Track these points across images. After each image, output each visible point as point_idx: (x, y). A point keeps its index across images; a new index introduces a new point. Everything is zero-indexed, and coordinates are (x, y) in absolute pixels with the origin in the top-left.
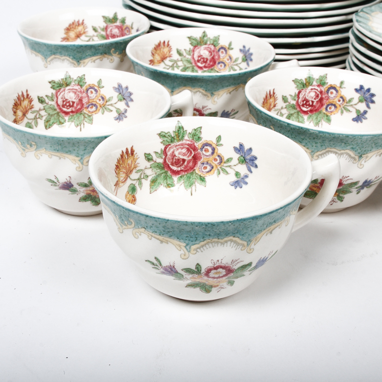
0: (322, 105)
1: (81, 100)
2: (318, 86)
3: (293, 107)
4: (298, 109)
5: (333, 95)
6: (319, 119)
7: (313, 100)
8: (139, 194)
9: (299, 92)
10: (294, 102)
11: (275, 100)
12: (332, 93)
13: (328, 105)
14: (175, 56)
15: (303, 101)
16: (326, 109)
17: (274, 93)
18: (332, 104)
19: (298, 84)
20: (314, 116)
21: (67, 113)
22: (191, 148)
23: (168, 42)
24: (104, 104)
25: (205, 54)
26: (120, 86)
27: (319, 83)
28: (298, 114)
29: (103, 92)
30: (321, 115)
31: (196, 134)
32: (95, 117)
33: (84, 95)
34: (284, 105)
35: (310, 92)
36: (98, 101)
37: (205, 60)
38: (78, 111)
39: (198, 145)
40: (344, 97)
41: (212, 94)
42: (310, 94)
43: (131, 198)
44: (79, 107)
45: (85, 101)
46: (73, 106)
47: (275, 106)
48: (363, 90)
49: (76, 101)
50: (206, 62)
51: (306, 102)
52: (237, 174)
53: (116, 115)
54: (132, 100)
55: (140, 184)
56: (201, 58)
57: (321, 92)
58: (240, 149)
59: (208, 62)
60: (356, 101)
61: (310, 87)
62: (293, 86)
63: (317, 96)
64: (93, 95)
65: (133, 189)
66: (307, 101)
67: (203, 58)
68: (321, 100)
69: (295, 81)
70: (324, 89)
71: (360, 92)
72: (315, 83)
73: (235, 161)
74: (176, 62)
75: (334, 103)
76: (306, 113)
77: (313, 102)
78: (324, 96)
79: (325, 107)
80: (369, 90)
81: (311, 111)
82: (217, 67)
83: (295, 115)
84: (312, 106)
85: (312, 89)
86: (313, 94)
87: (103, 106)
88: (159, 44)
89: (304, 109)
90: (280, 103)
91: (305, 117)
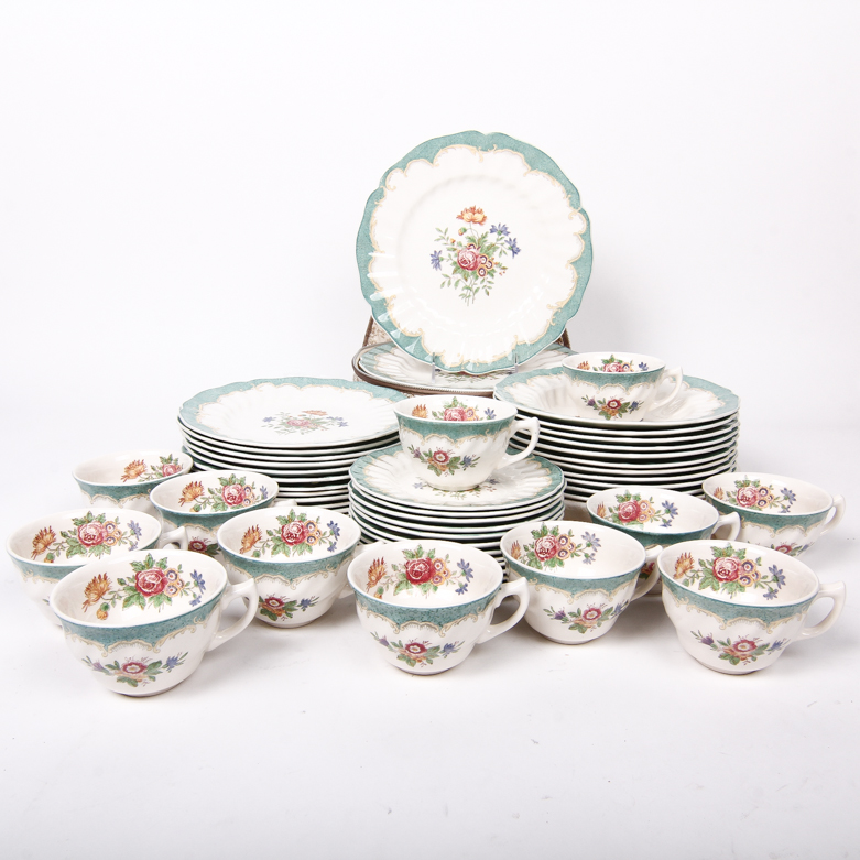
0: (304, 538)
1: (101, 534)
2: (300, 521)
3: (279, 539)
4: (284, 541)
5: (311, 528)
6: (302, 549)
7: (296, 533)
8: (111, 611)
9: (283, 527)
10: (280, 535)
11: (259, 534)
13: (309, 538)
14: (207, 494)
15: (288, 534)
16: (308, 541)
17: (257, 528)
18: (312, 537)
19: (281, 520)
20: (298, 546)
21: (88, 545)
22: (159, 574)
23: (201, 482)
25: (234, 492)
26: (132, 522)
27: (300, 519)
28: (284, 545)
29: (119, 527)
30: (304, 546)
31: (163, 564)
32: (113, 548)
33: (104, 530)
34: (269, 537)
35: (292, 527)
36: (115, 535)
38: (98, 543)
39: (165, 571)
40: (320, 531)
41: (211, 529)
42: (293, 529)
43: (102, 613)
44: (99, 540)
45: (104, 535)
46: (94, 539)
47: (260, 539)
48: (332, 525)
49: (97, 535)
50: (234, 499)
51: (290, 535)
52: (194, 595)
53: (130, 546)
54: (140, 535)
55: (114, 603)
57: (302, 527)
58: (194, 575)
59: (237, 499)
60: (328, 534)
62: (278, 521)
63: (299, 530)
64: (111, 530)
65: (106, 607)
67: (232, 496)
68: (303, 533)
69: (278, 518)
70: (304, 524)
71: (330, 526)
72: (296, 520)
73: (192, 585)
74: (207, 499)
76: (291, 544)
77: (296, 535)
78: (304, 530)
79: (306, 539)
80: (336, 525)
81: (295, 542)
82: (244, 503)
83: (282, 546)
84: (296, 538)
85: (294, 524)
86: (295, 528)
87: (119, 539)
88: (191, 485)
89: (289, 541)
90: (265, 536)
91: (291, 547)
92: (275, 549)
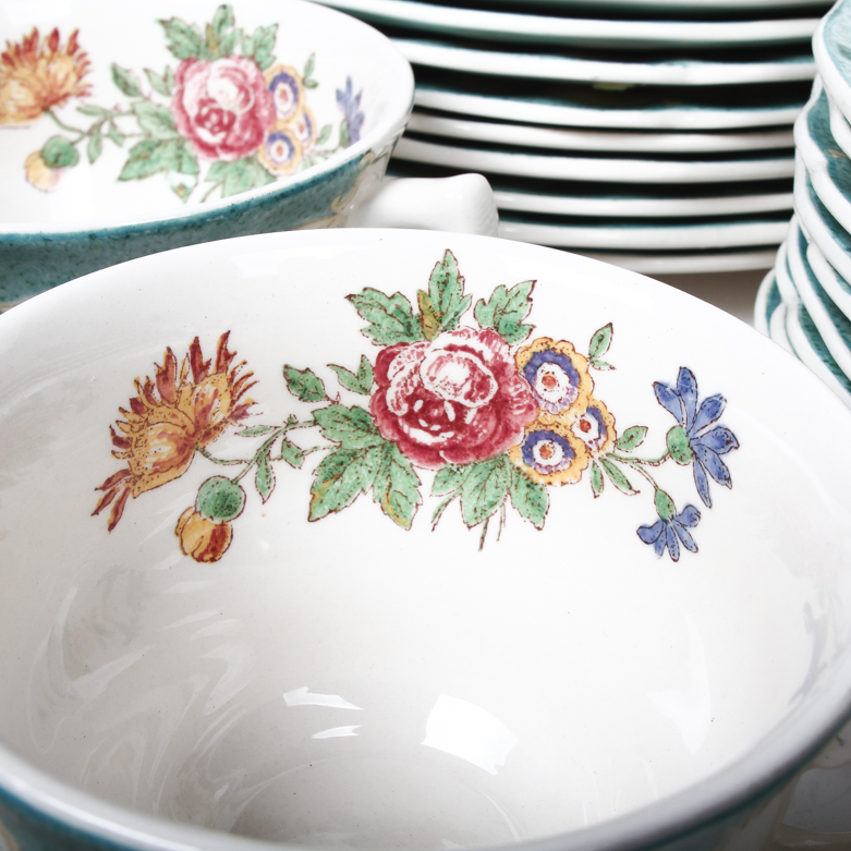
0: (508, 432)
2: (486, 336)
3: (358, 420)
4: (388, 433)
5: (554, 390)
6: (491, 493)
7: (461, 399)
9: (385, 358)
10: (364, 402)
11: (237, 386)
12: (550, 381)
13: (534, 437)
14: (106, 94)
15: (411, 400)
16: (528, 454)
17: (225, 355)
18: (552, 436)
19: (377, 314)
20: (470, 475)
23: (75, 35)
25: (228, 97)
27: (488, 325)
28: (388, 457)
30: (502, 477)
34: (301, 408)
35: (441, 362)
37: (226, 120)
40: (604, 414)
42: (443, 371)
47: (239, 413)
48: (690, 398)
50: (228, 128)
51: (425, 406)
56: (211, 111)
57: (499, 369)
59: (237, 127)
60: (653, 446)
61: (445, 339)
62: (353, 321)
63: (482, 385)
66: (432, 402)
67: (219, 112)
68: (500, 405)
70: (514, 353)
71: (675, 402)
72: (467, 320)
74: (108, 116)
75: (561, 432)
76: (428, 453)
77: (459, 408)
78: (512, 391)
79: (519, 439)
80: (714, 406)
81: (454, 449)
82: (268, 153)
83: (373, 460)
84: (458, 425)
85: (451, 348)
86: (457, 373)
88: (30, 43)
89: (421, 436)
90: (272, 403)
91: (427, 474)
92: (333, 470)
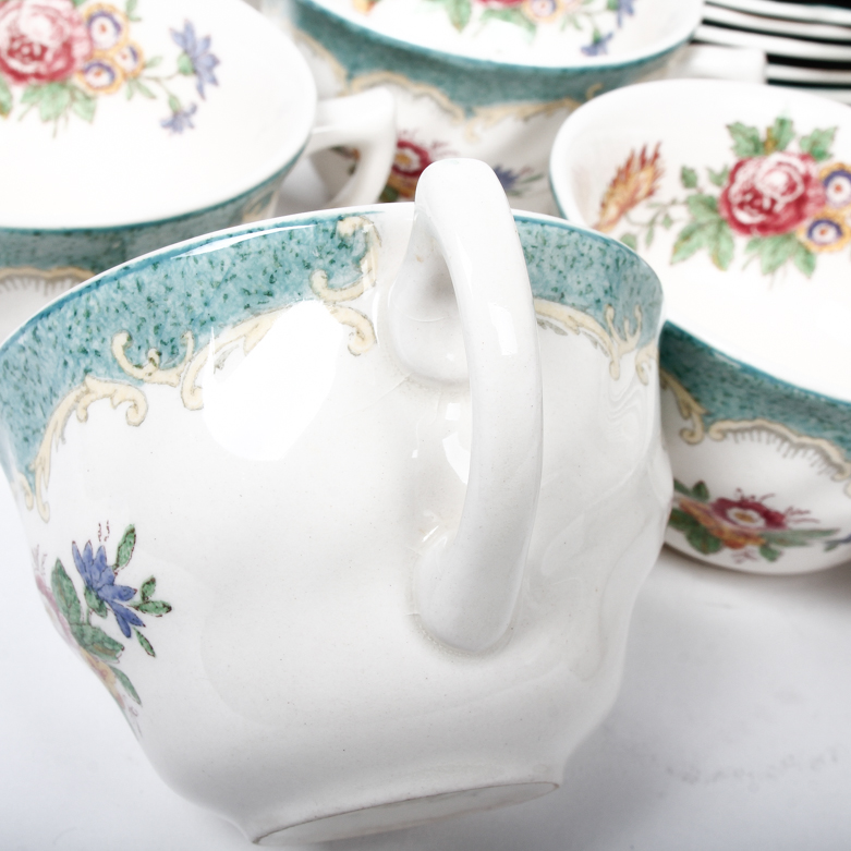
0: (800, 217)
1: (67, 47)
2: (804, 158)
3: (710, 205)
4: (725, 214)
5: (840, 194)
6: (780, 255)
7: (777, 196)
9: (739, 165)
10: (716, 192)
11: (656, 176)
12: (838, 189)
13: (817, 223)
15: (745, 193)
16: (810, 232)
17: (656, 156)
18: (830, 222)
19: (740, 138)
20: (769, 242)
21: (19, 77)
24: (134, 73)
26: (189, 28)
27: (805, 150)
28: (720, 230)
29: (136, 34)
30: (788, 247)
32: (104, 103)
33: (80, 32)
34: (682, 193)
35: (770, 171)
36: (118, 59)
38: (56, 77)
41: (469, 112)
42: (771, 177)
44: (60, 64)
45: (80, 50)
46: (40, 58)
47: (651, 193)
49: (54, 45)
51: (753, 198)
53: (167, 113)
54: (214, 81)
57: (807, 179)
61: (775, 157)
62: (727, 141)
63: (792, 187)
64: (105, 38)
66: (757, 195)
68: (801, 202)
69: (734, 129)
70: (817, 170)
72: (794, 147)
75: (837, 220)
76: (745, 228)
77: (773, 202)
78: (812, 193)
79: (806, 223)
81: (763, 227)
82: (532, 8)
83: (711, 230)
84: (769, 212)
85: (780, 164)
86: (779, 180)
87: (132, 78)
89: (744, 217)
90: (670, 187)
91: (741, 241)
92: (686, 236)
